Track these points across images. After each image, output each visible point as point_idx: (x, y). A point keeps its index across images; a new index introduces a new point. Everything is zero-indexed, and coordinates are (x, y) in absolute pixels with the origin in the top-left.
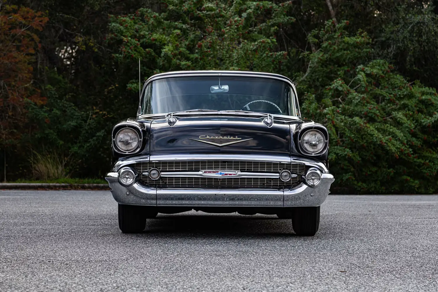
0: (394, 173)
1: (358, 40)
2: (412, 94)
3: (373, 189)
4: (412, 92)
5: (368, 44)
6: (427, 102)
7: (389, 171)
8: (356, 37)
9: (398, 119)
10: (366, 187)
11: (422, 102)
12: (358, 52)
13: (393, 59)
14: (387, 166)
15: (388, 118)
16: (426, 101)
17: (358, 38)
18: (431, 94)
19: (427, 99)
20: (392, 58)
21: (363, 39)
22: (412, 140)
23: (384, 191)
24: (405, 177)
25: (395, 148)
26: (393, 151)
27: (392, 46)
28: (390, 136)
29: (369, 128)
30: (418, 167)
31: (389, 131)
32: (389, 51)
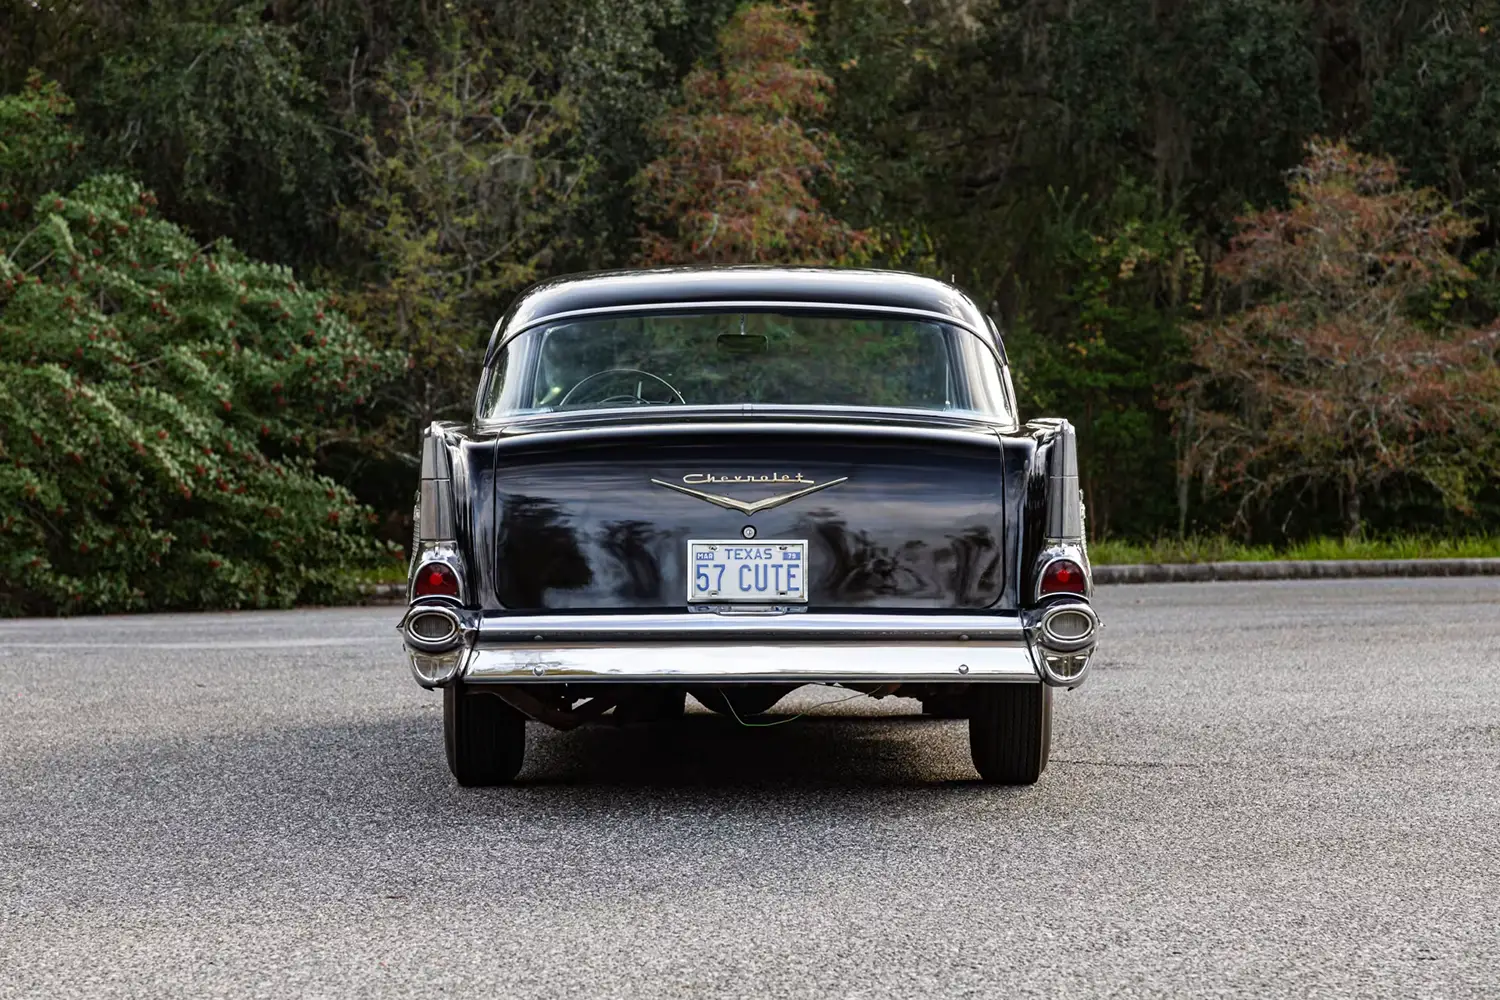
0: (173, 544)
1: (30, 107)
2: (219, 286)
3: (104, 598)
4: (219, 279)
5: (63, 118)
6: (266, 313)
7: (154, 536)
8: (22, 95)
9: (182, 369)
10: (82, 589)
11: (250, 311)
12: (30, 147)
13: (136, 165)
14: (148, 521)
15: (144, 364)
16: (264, 308)
17: (31, 100)
18: (277, 285)
19: (268, 304)
20: (131, 162)
21: (46, 102)
22: (224, 437)
23: (142, 603)
24: (206, 555)
25: (177, 465)
26: (174, 473)
27: (131, 124)
28: (160, 426)
29: (93, 399)
30: (244, 522)
31: (154, 409)
32: (123, 138)
